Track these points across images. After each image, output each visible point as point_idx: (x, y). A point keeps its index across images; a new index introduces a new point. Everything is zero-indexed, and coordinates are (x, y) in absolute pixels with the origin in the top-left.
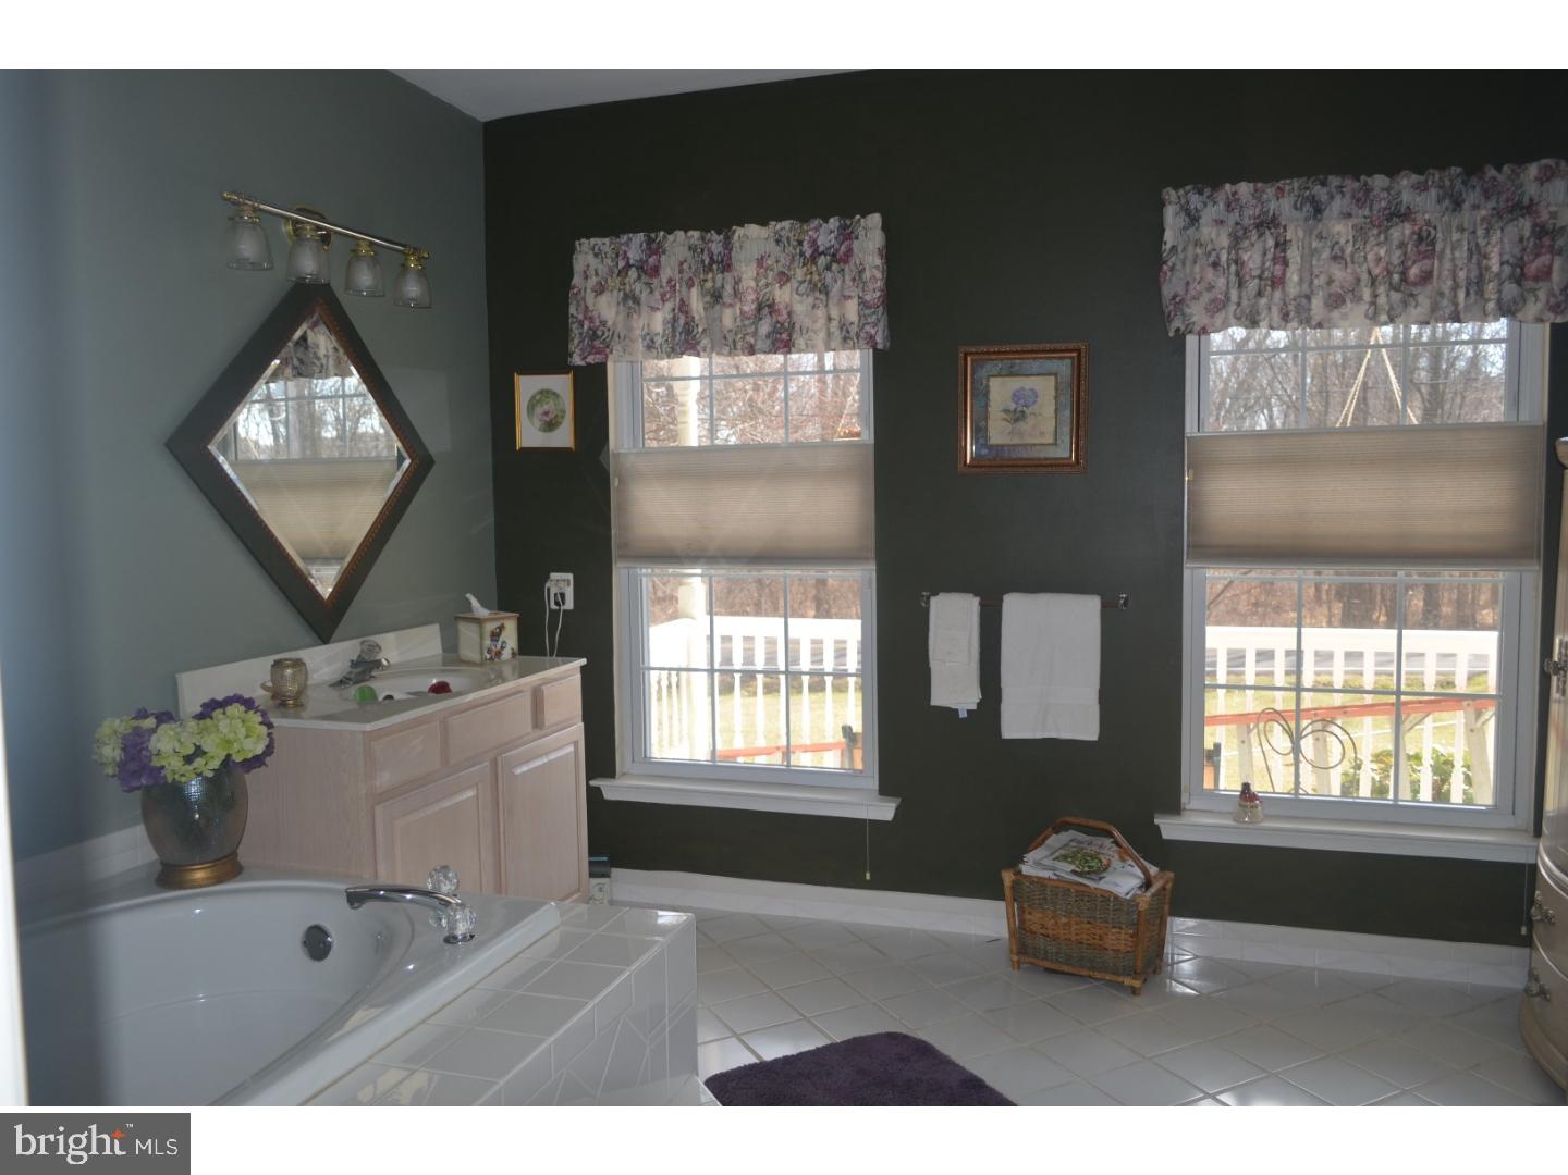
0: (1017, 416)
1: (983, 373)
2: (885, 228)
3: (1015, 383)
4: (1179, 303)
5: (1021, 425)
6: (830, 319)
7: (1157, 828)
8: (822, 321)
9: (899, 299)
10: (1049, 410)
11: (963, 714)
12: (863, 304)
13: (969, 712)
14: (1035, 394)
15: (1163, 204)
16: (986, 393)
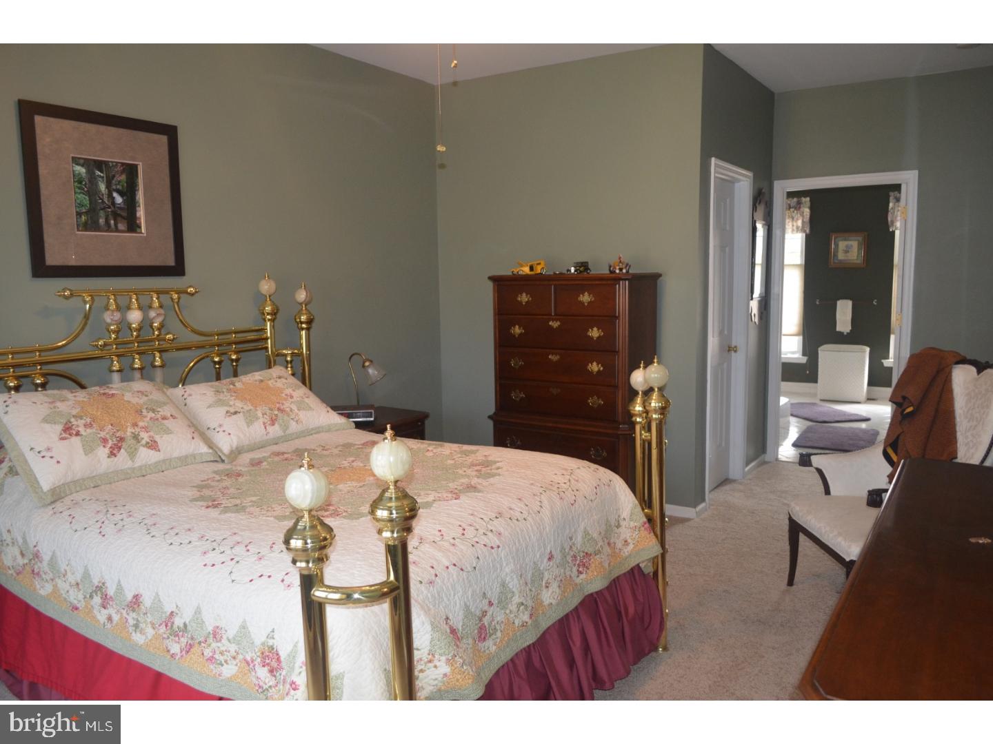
0: (846, 252)
1: (837, 240)
2: (810, 201)
3: (846, 243)
4: (893, 222)
5: (848, 254)
6: (793, 226)
7: (882, 363)
8: (791, 226)
9: (813, 221)
10: (856, 250)
11: (845, 334)
12: (803, 222)
13: (848, 333)
14: (852, 246)
15: (889, 196)
16: (838, 245)
